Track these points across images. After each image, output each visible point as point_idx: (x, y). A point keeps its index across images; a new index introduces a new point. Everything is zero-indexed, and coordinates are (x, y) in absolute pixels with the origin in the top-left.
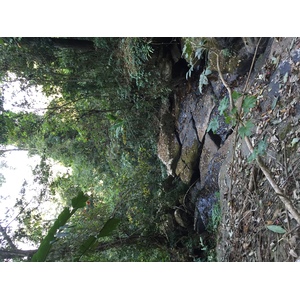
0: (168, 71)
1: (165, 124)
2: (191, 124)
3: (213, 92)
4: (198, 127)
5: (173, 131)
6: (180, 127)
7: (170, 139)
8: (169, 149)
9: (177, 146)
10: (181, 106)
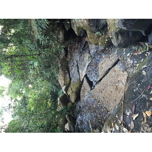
0: (61, 36)
1: (62, 65)
2: (76, 68)
3: (89, 53)
4: (80, 71)
5: (66, 69)
6: (70, 68)
7: (65, 74)
8: (64, 80)
9: (68, 79)
10: (71, 56)
